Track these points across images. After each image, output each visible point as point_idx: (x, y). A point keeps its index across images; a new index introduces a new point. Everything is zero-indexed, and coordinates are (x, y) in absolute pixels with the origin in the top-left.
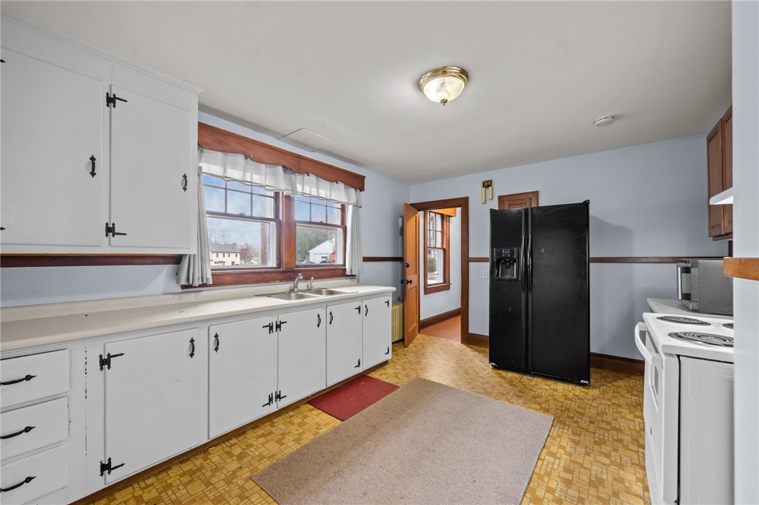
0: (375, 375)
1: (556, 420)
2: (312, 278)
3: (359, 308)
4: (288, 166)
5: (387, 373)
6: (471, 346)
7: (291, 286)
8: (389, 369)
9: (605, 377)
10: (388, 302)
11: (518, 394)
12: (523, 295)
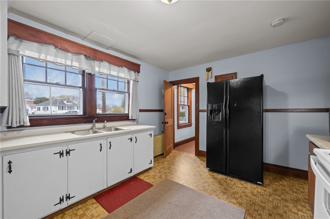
0: (142, 177)
1: (247, 213)
2: (106, 121)
3: (131, 139)
4: (87, 55)
5: (149, 175)
6: (200, 157)
7: (91, 126)
8: (151, 173)
9: (275, 178)
10: (151, 135)
11: (224, 191)
12: (224, 131)
